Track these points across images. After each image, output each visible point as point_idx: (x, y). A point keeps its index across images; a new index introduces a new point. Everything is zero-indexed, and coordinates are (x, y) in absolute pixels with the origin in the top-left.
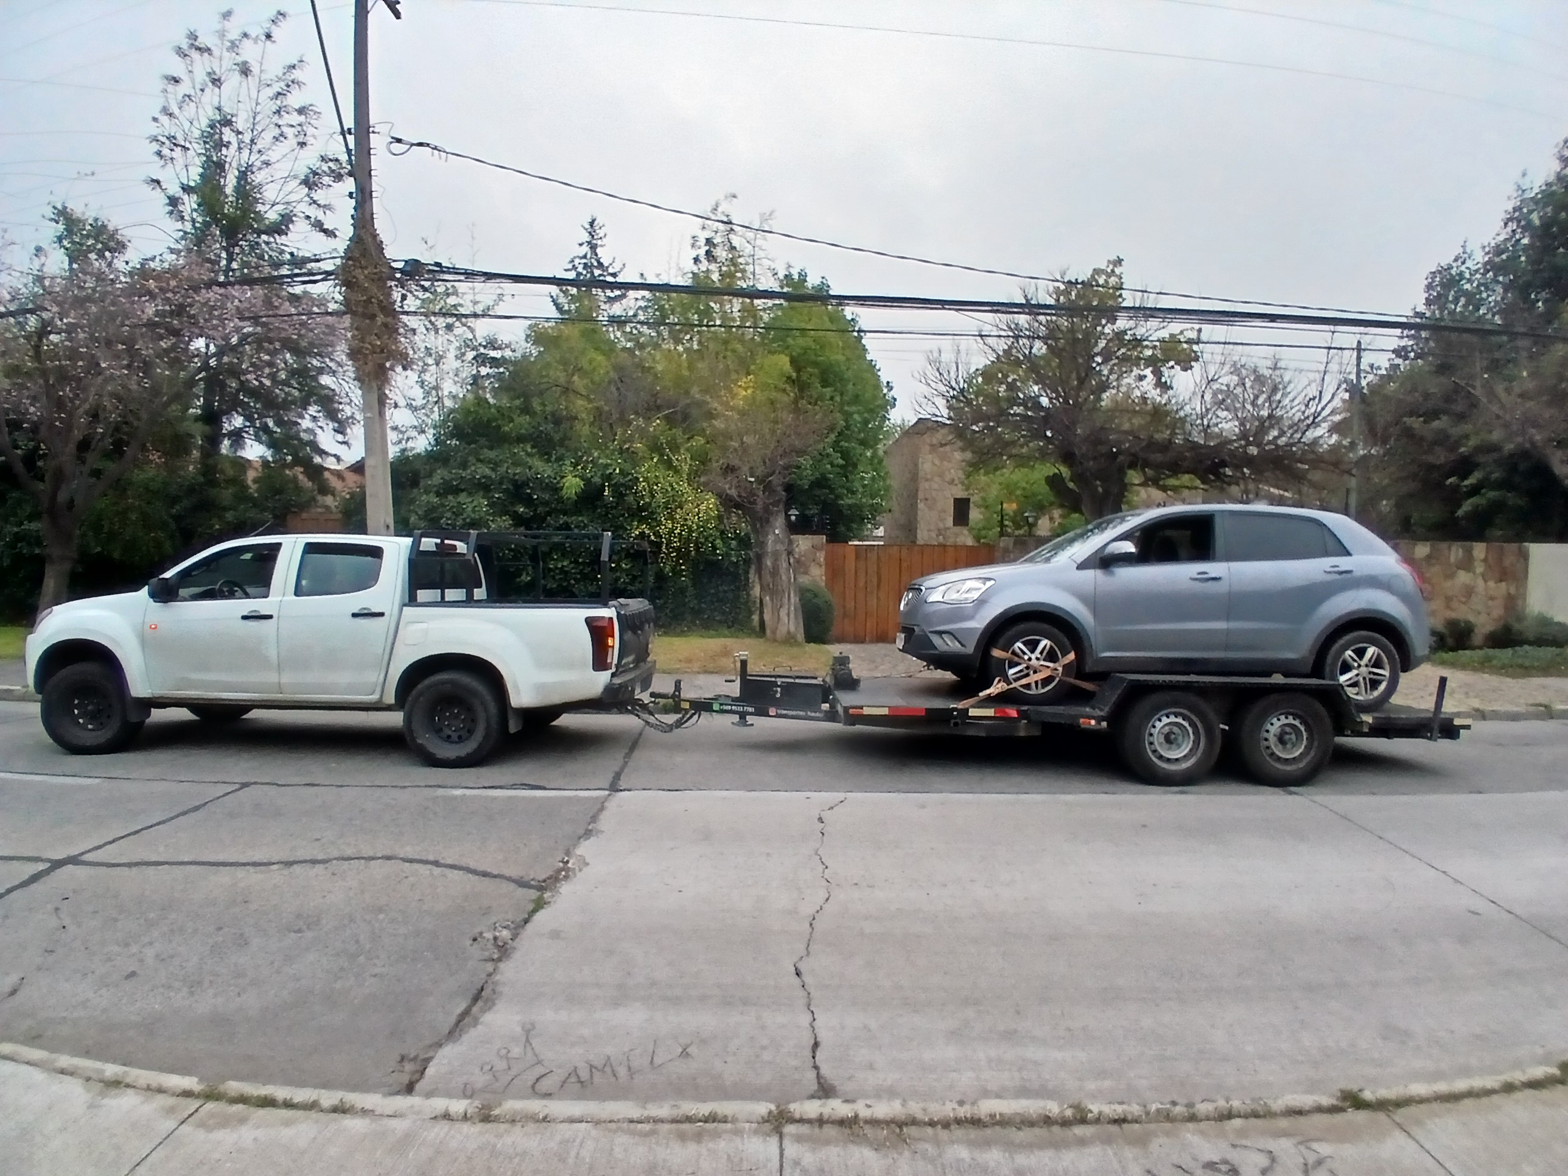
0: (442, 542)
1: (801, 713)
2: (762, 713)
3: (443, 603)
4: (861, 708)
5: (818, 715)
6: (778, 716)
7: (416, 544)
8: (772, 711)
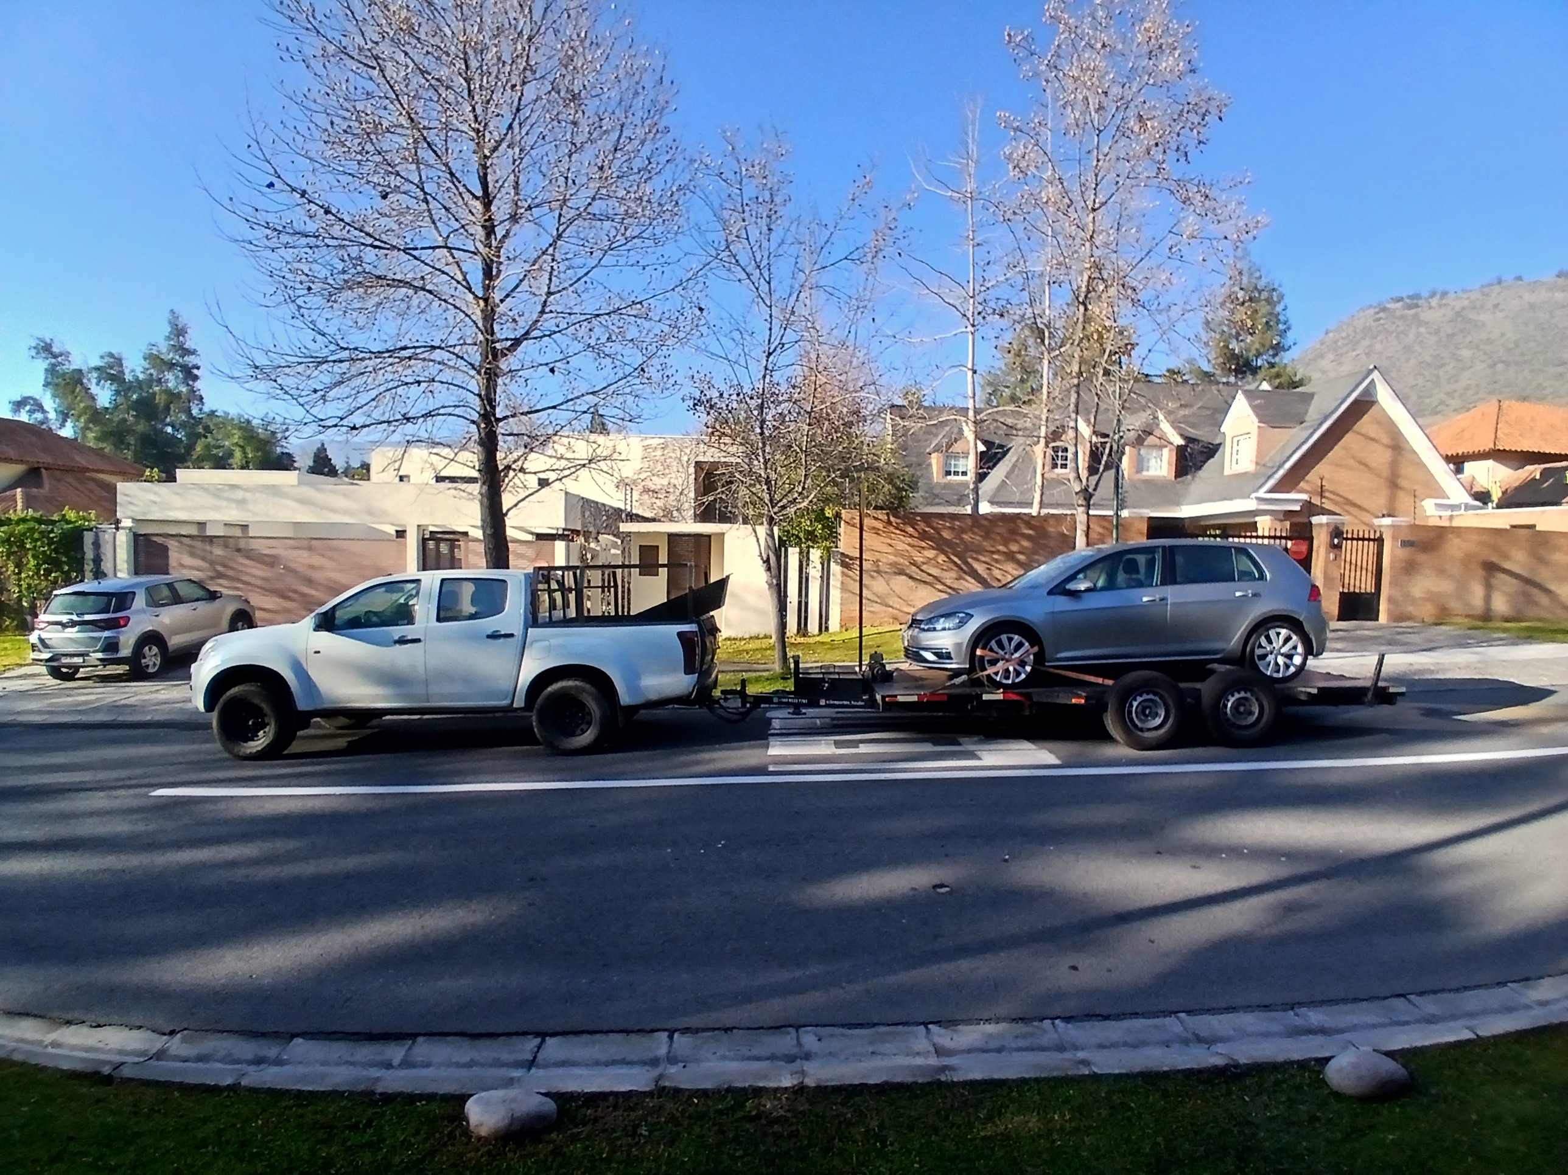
1: (845, 703)
2: (814, 704)
4: (896, 696)
5: (860, 703)
6: (827, 706)
8: (822, 702)
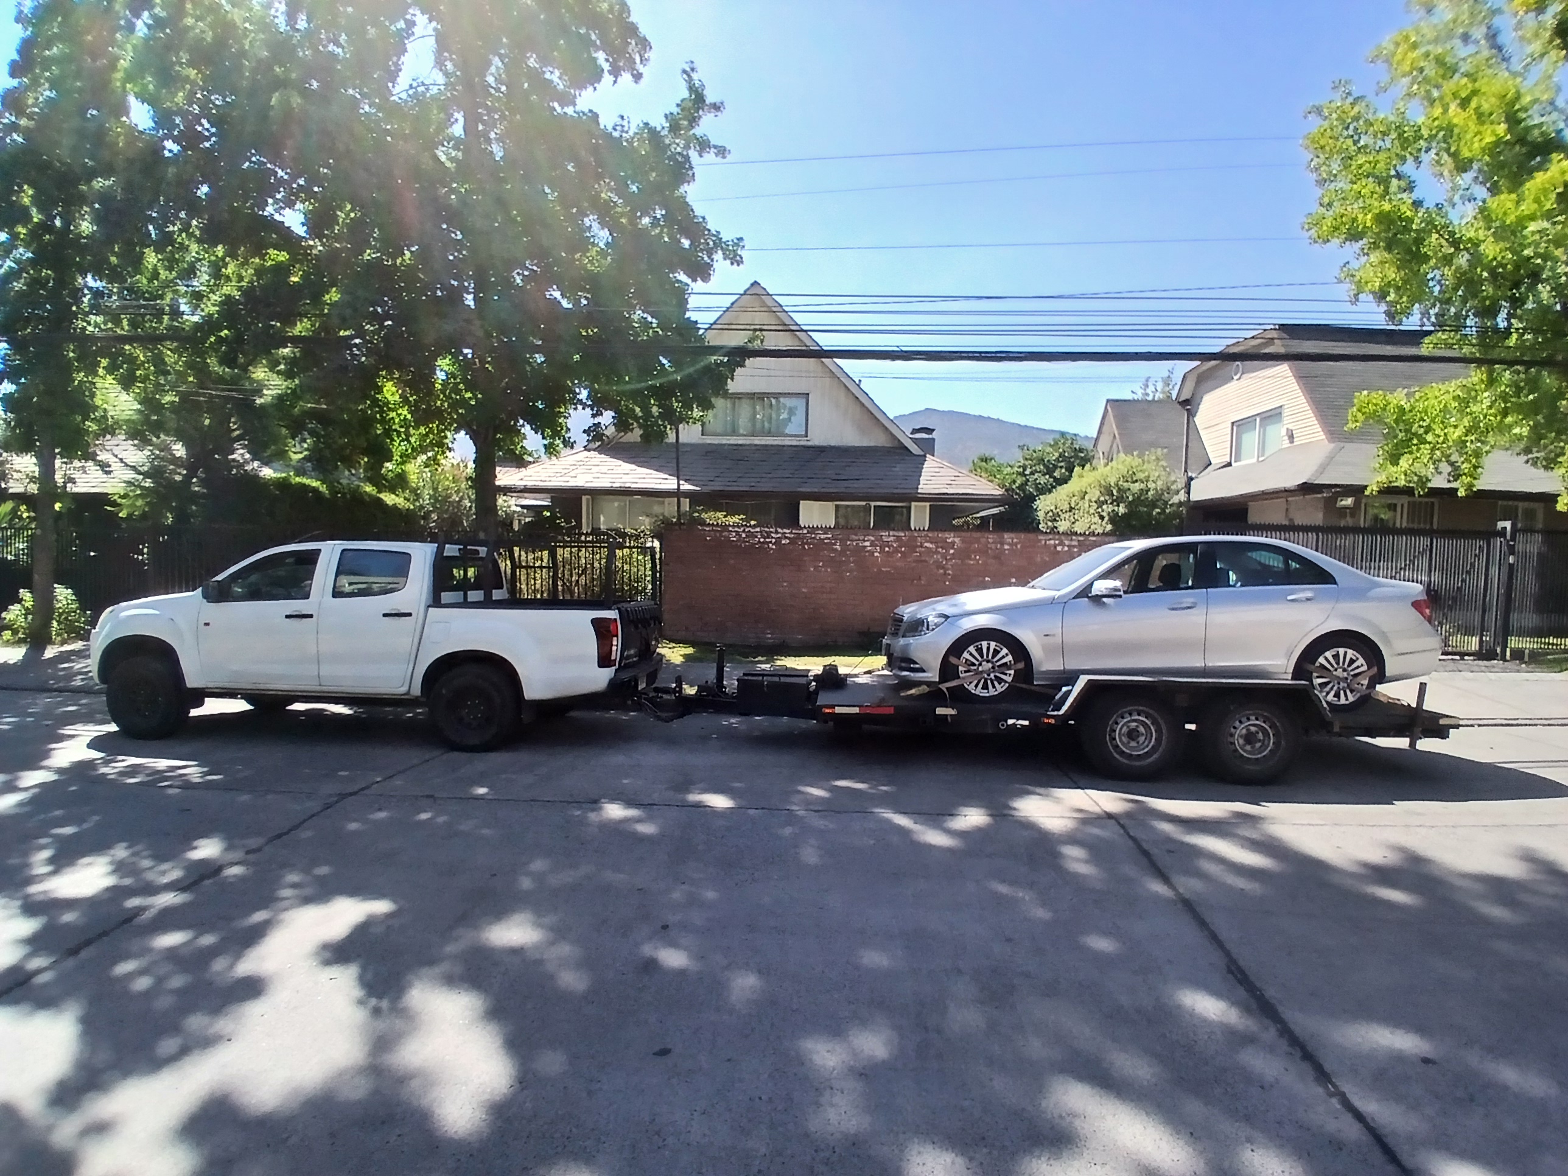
0: (465, 547)
3: (465, 604)
7: (440, 550)
